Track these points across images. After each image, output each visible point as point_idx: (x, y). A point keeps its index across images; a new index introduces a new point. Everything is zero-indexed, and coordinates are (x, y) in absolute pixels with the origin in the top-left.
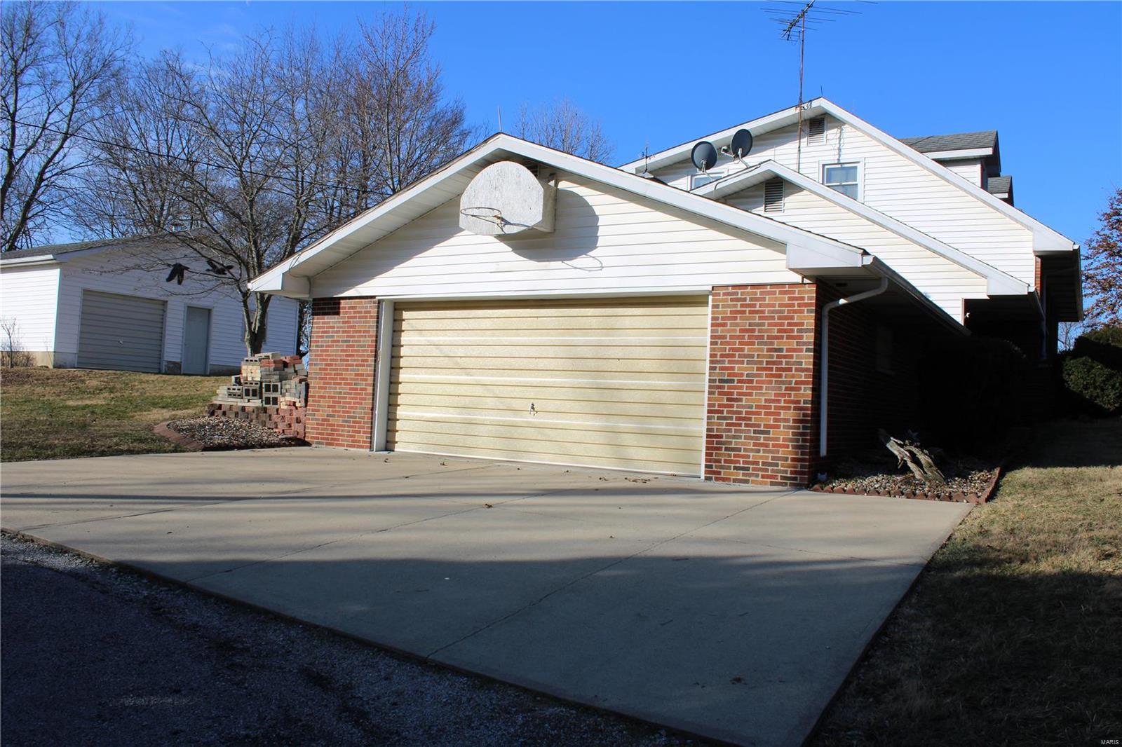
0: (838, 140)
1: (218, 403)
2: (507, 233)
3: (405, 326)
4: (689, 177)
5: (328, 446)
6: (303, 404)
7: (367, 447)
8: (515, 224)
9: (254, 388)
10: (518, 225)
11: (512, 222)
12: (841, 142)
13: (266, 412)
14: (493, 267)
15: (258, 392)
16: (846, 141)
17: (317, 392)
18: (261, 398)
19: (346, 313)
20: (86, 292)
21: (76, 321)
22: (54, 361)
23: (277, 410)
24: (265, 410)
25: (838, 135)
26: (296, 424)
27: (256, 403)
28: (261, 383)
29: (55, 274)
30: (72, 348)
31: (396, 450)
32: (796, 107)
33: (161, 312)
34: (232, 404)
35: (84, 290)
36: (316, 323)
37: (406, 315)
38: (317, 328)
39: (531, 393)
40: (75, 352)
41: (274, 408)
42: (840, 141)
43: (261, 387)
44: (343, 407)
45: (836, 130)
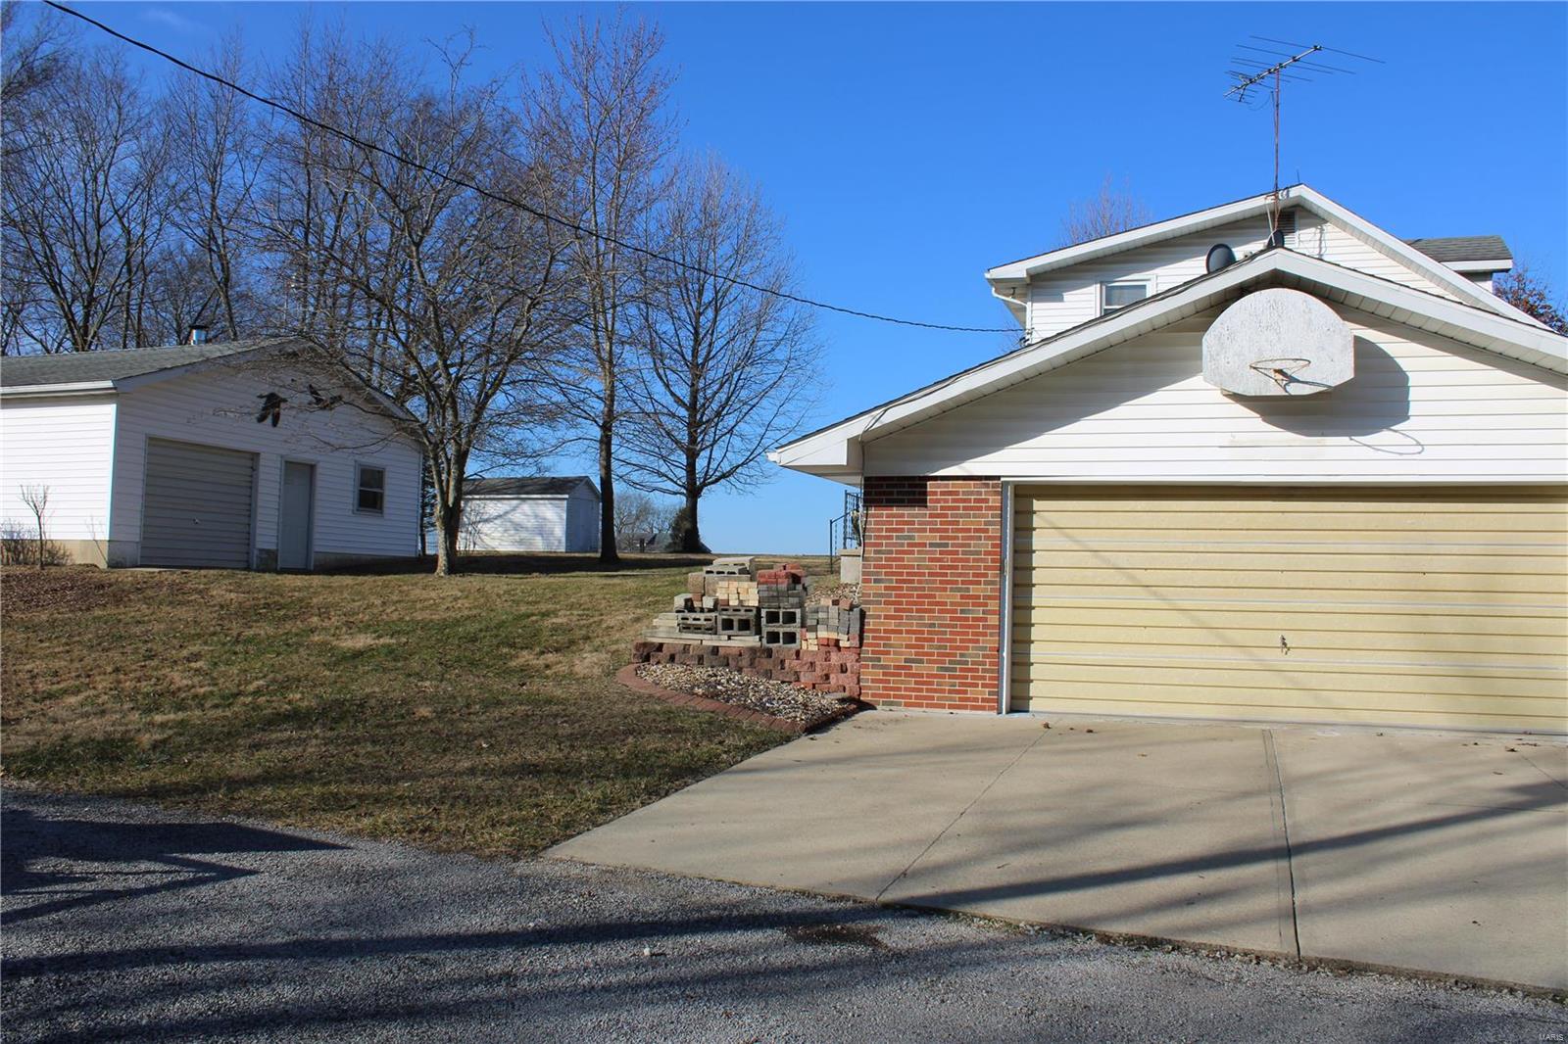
0: (1318, 242)
1: (657, 641)
2: (1293, 394)
3: (1036, 521)
4: (1099, 285)
5: (910, 708)
6: (856, 643)
7: (991, 708)
8: (1307, 383)
9: (744, 618)
10: (1313, 384)
11: (1301, 379)
12: (1323, 245)
13: (770, 656)
14: (1226, 440)
15: (752, 624)
16: (1328, 243)
17: (883, 624)
18: (759, 632)
19: (938, 501)
20: (153, 441)
21: (138, 490)
22: (109, 555)
23: (798, 653)
24: (769, 653)
25: (1318, 236)
26: (843, 675)
27: (751, 641)
28: (759, 609)
29: (108, 412)
30: (134, 534)
31: (1031, 709)
32: (1267, 194)
33: (249, 471)
34: (688, 642)
35: (151, 439)
36: (874, 516)
37: (1037, 505)
38: (876, 523)
39: (1280, 620)
40: (138, 540)
41: (790, 649)
42: (1321, 243)
43: (758, 616)
44: (940, 647)
45: (1313, 230)
